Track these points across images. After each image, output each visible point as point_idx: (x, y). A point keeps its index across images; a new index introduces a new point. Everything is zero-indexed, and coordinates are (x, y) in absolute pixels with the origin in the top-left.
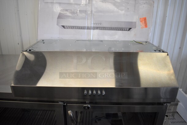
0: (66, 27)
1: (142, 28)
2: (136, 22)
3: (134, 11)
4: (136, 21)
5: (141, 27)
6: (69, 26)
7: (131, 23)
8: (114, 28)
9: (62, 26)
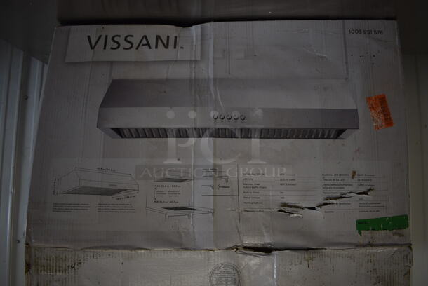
0: (126, 133)
1: (377, 127)
2: (357, 110)
3: (346, 79)
4: (355, 108)
5: (375, 124)
6: (137, 129)
7: (342, 113)
8: (287, 130)
9: (113, 129)
